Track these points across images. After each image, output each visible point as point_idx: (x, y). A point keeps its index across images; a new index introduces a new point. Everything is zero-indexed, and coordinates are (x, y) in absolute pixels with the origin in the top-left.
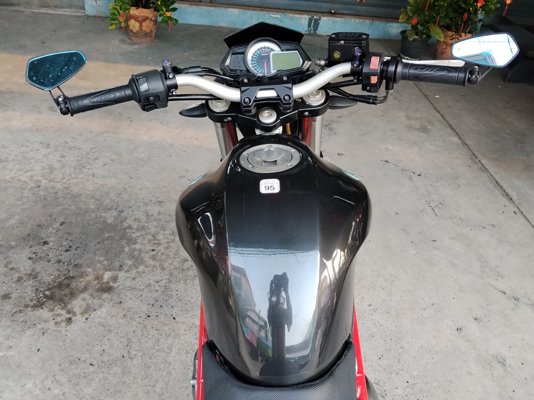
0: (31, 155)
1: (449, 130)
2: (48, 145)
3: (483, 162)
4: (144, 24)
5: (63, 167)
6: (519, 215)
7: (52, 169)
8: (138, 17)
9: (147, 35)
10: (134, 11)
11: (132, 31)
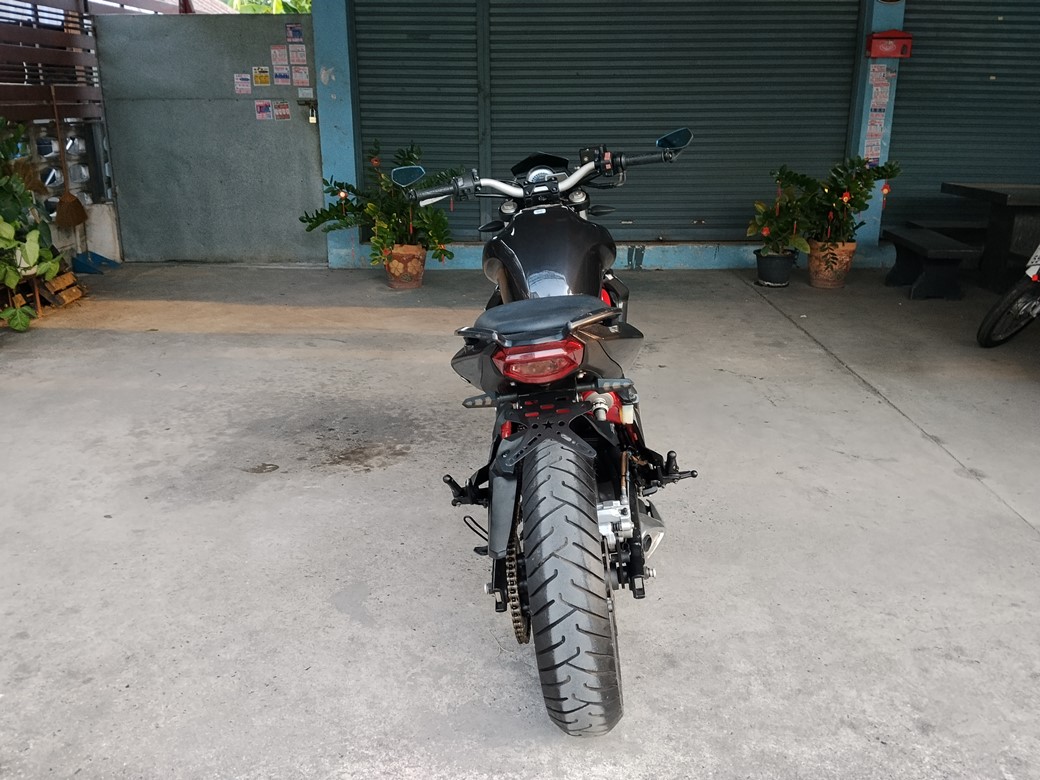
0: (297, 376)
1: (813, 344)
2: (314, 370)
3: (851, 366)
4: (409, 264)
5: (335, 383)
6: (884, 404)
7: (323, 385)
8: (403, 256)
9: (413, 278)
10: (398, 250)
11: (393, 274)
